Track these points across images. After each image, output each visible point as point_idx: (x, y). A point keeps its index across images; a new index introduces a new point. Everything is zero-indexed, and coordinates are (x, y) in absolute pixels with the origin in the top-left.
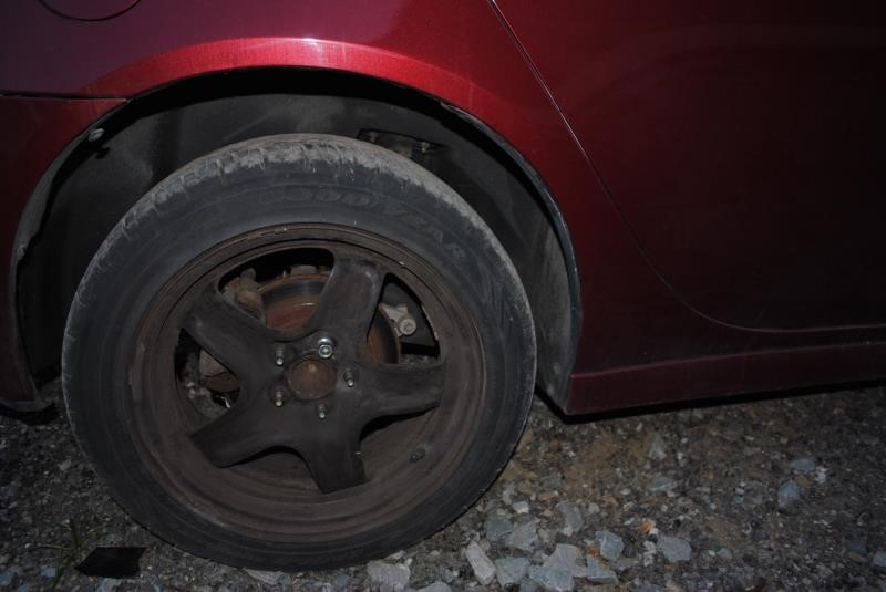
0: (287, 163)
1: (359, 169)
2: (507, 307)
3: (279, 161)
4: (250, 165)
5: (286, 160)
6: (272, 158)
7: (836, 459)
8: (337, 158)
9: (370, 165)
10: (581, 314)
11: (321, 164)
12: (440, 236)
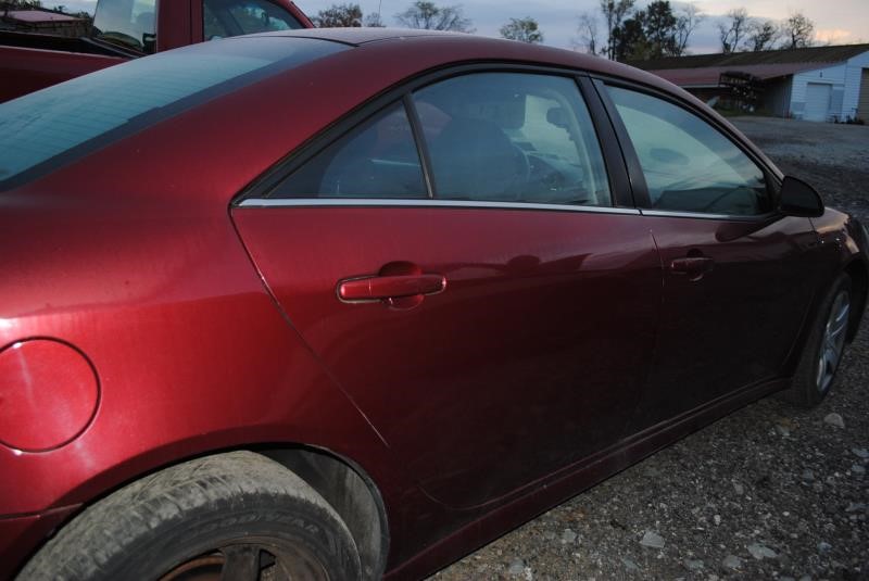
0: (197, 508)
1: (247, 496)
2: (344, 552)
3: (190, 507)
4: (171, 517)
5: (196, 505)
6: (185, 507)
7: (534, 558)
8: (229, 493)
9: (252, 491)
10: (389, 540)
11: (220, 502)
12: (301, 523)
